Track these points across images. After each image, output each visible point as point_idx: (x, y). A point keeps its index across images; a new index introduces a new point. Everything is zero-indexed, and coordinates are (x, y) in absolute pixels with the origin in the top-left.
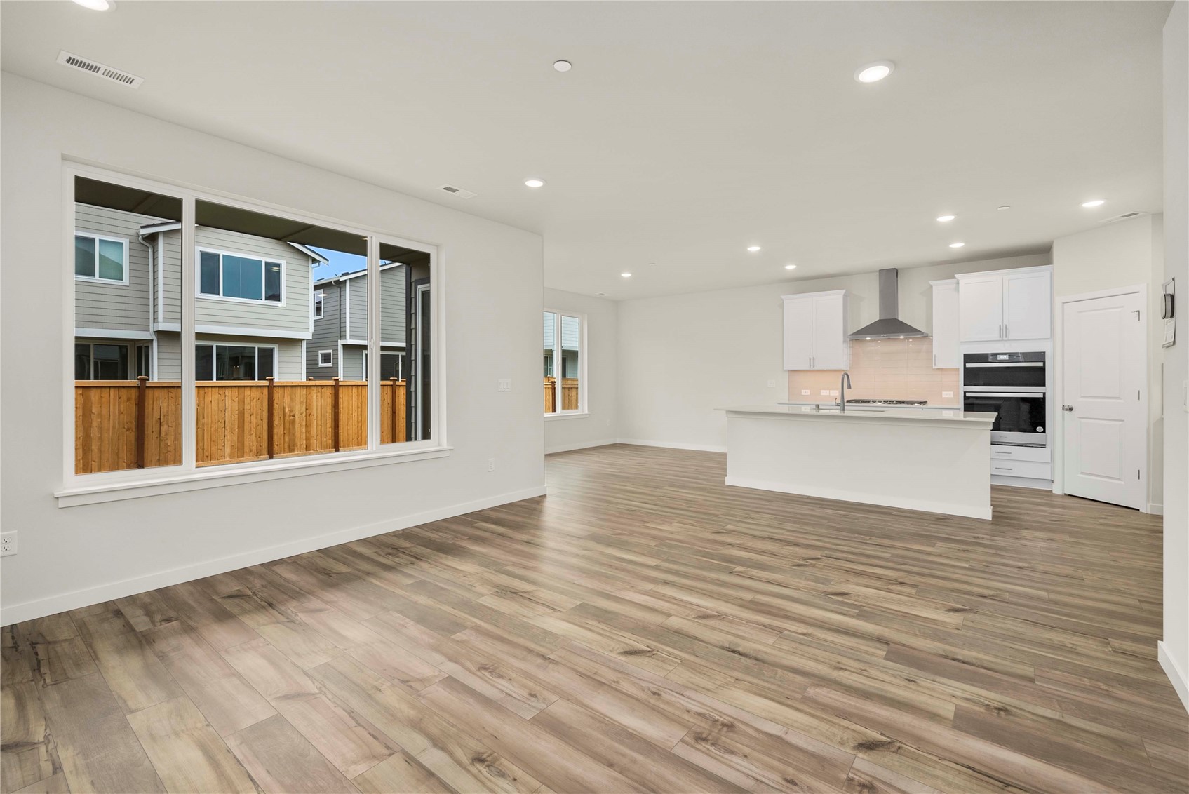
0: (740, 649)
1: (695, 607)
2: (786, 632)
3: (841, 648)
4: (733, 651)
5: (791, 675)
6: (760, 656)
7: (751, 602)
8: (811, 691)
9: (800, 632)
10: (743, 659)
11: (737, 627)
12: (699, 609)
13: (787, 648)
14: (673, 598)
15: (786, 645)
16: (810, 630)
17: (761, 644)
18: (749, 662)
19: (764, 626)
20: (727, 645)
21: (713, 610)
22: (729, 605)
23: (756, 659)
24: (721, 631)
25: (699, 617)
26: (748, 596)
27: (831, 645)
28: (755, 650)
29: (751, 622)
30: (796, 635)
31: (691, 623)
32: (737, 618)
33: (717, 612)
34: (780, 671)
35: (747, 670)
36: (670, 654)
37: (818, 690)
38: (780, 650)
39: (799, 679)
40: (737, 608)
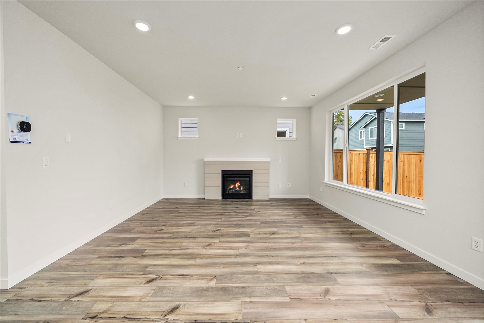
0: (192, 239)
1: (215, 248)
2: (179, 248)
3: (160, 249)
4: (194, 238)
5: (177, 237)
6: (186, 239)
7: (196, 258)
8: (172, 235)
9: (174, 250)
10: (190, 237)
11: (196, 245)
12: (213, 248)
13: (178, 243)
14: (227, 249)
15: (179, 244)
16: (170, 252)
17: (186, 242)
18: (188, 237)
19: (187, 248)
20: (196, 239)
21: (208, 249)
22: (203, 253)
23: (187, 238)
24: (200, 242)
25: (210, 244)
26: (199, 261)
27: (164, 249)
28: (188, 240)
29: (192, 249)
30: (175, 248)
31: (211, 241)
32: (198, 249)
33: (206, 248)
34: (180, 237)
35: (188, 235)
36: (209, 232)
37: (170, 236)
38: (180, 242)
39: (174, 237)
40: (200, 253)
